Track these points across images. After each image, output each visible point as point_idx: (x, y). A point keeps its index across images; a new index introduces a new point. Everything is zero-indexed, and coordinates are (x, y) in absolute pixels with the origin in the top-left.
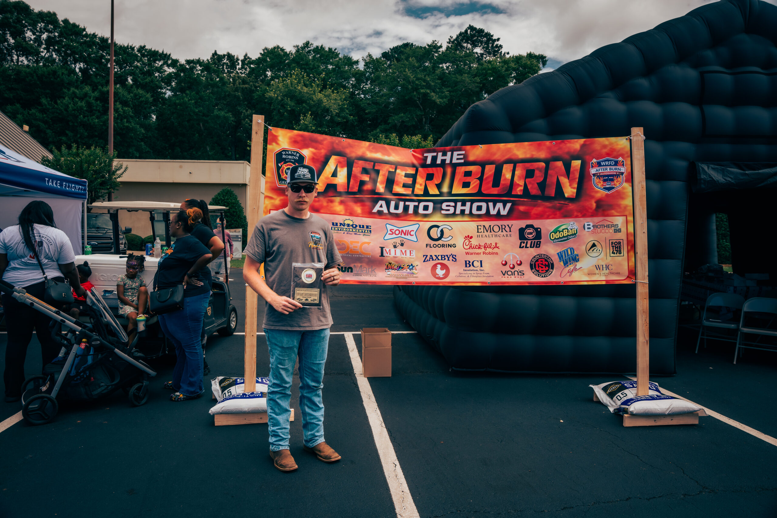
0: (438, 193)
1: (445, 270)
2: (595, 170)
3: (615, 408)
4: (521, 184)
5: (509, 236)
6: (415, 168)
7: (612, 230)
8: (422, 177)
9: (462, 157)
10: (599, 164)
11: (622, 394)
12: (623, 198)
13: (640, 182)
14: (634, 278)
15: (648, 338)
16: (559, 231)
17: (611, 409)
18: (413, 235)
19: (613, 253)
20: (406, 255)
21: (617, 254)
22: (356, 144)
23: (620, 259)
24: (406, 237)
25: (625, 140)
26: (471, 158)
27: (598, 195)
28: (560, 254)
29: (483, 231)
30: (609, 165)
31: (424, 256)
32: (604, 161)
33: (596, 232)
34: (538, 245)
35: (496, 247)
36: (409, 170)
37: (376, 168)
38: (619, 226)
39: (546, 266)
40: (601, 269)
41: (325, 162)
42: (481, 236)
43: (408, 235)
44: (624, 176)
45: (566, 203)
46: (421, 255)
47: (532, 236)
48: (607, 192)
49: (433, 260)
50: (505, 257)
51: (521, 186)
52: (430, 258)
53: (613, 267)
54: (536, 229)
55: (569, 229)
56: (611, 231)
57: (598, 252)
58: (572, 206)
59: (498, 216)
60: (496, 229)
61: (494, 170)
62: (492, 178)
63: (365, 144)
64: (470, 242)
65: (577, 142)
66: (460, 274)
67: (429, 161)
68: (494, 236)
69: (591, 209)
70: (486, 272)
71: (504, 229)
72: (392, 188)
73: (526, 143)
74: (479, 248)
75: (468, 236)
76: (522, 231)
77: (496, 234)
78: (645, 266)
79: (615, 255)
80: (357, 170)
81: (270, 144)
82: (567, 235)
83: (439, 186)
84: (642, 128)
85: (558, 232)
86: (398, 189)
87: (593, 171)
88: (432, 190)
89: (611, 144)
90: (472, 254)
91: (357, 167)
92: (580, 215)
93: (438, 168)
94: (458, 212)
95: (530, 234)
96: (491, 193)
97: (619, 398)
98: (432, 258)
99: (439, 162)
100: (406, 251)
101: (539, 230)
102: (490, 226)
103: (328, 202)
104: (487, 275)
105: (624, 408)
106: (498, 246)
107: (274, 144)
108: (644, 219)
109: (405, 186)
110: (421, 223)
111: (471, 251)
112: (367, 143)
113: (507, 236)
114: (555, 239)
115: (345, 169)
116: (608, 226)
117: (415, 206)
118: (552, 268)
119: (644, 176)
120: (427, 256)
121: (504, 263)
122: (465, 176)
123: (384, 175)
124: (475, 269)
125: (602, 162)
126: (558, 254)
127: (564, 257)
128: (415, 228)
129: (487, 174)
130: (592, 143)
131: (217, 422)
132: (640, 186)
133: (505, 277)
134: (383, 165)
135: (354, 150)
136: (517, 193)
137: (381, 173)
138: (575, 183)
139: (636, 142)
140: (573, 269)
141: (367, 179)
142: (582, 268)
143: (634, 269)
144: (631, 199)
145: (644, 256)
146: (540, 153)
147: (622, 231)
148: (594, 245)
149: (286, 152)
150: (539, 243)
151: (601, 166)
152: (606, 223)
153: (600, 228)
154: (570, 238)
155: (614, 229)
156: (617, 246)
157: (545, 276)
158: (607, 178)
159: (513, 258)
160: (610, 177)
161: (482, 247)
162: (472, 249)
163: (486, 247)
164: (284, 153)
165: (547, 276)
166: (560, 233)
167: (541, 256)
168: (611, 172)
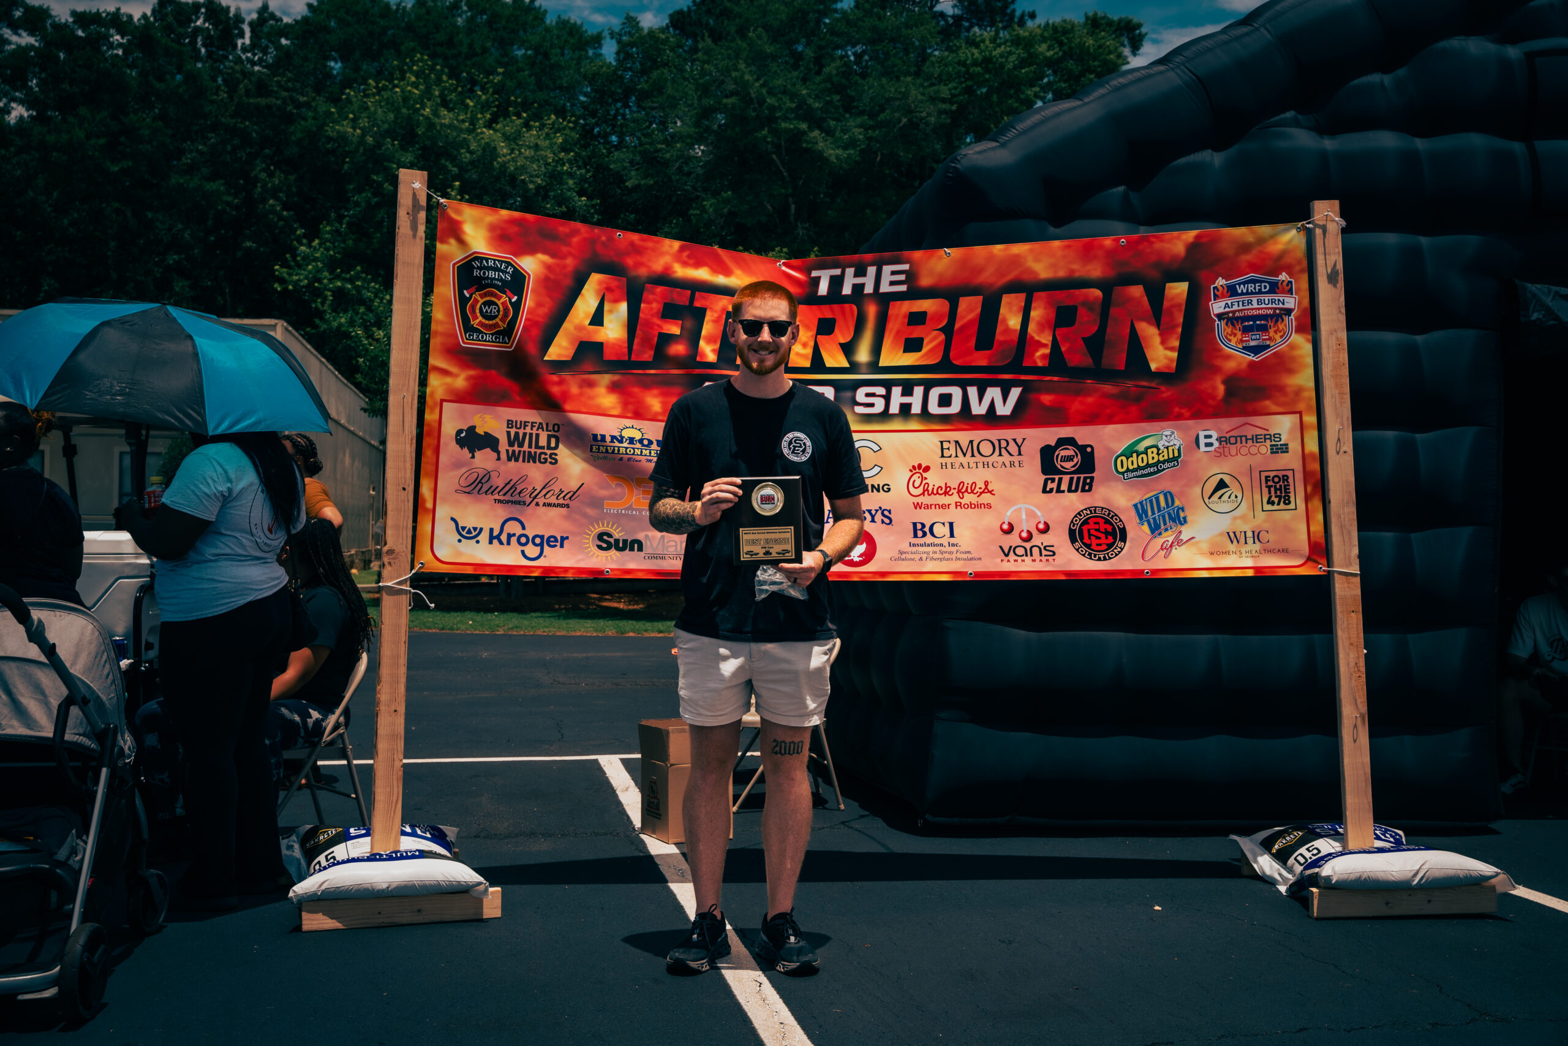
0: (847, 365)
1: (864, 545)
2: (1223, 304)
3: (1291, 882)
4: (1044, 341)
5: (1017, 464)
7: (1265, 448)
9: (902, 277)
10: (1232, 291)
11: (1308, 849)
12: (1291, 371)
13: (1332, 332)
14: (1325, 562)
15: (1364, 709)
16: (1136, 452)
17: (1283, 889)
19: (1270, 502)
21: (1279, 504)
22: (650, 244)
23: (1287, 515)
25: (1294, 232)
26: (925, 281)
27: (1230, 366)
28: (1139, 506)
29: (954, 455)
30: (1256, 293)
32: (1244, 283)
33: (1227, 453)
34: (1087, 487)
35: (987, 490)
37: (697, 304)
38: (1284, 437)
39: (1107, 533)
41: (576, 292)
42: (949, 466)
44: (1292, 317)
45: (1153, 384)
47: (1071, 464)
48: (1252, 357)
50: (1008, 514)
51: (1045, 346)
53: (1271, 537)
54: (1082, 449)
55: (1162, 448)
56: (1263, 450)
57: (1233, 502)
58: (1166, 392)
59: (991, 419)
60: (986, 448)
61: (979, 310)
62: (975, 328)
63: (671, 246)
64: (923, 479)
65: (1178, 238)
66: (901, 553)
67: (823, 289)
68: (980, 465)
69: (1214, 398)
70: (964, 549)
71: (1005, 448)
73: (1056, 243)
74: (946, 493)
75: (920, 466)
76: (1047, 454)
77: (986, 460)
78: (1349, 533)
79: (1275, 507)
80: (651, 309)
81: (443, 242)
82: (1156, 460)
83: (848, 349)
84: (1337, 203)
85: (1135, 455)
87: (1217, 307)
88: (833, 356)
89: (1262, 241)
90: (928, 507)
91: (649, 303)
92: (1187, 414)
93: (847, 306)
94: (894, 409)
95: (1067, 460)
96: (974, 364)
97: (1302, 860)
99: (847, 290)
101: (1089, 450)
102: (971, 442)
103: (581, 387)
104: (965, 556)
105: (1310, 875)
106: (990, 488)
107: (452, 241)
108: (1345, 419)
111: (926, 500)
112: (676, 244)
113: (1012, 464)
114: (1128, 470)
115: (623, 307)
116: (1255, 439)
118: (1124, 539)
119: (1343, 318)
121: (1005, 527)
122: (910, 324)
123: (716, 321)
124: (937, 541)
126: (1135, 506)
127: (1150, 513)
129: (963, 317)
130: (1215, 240)
131: (309, 922)
132: (1333, 342)
133: (1009, 561)
134: (712, 296)
135: (644, 260)
136: (1035, 362)
137: (709, 316)
138: (1175, 336)
139: (1322, 236)
140: (1173, 543)
141: (675, 330)
142: (1193, 540)
143: (1323, 541)
144: (1310, 371)
145: (1346, 510)
146: (1090, 267)
147: (1290, 450)
148: (1222, 485)
149: (481, 263)
150: (1088, 481)
151: (1237, 294)
152: (1250, 432)
153: (1236, 443)
154: (1164, 469)
155: (1271, 445)
156: (1278, 487)
157: (1105, 558)
158: (1251, 323)
159: (1027, 515)
160: (1258, 322)
161: (952, 491)
162: (929, 495)
163: (963, 490)
164: (477, 264)
165: (1110, 558)
166: (1140, 457)
167: (1095, 510)
168: (1262, 309)
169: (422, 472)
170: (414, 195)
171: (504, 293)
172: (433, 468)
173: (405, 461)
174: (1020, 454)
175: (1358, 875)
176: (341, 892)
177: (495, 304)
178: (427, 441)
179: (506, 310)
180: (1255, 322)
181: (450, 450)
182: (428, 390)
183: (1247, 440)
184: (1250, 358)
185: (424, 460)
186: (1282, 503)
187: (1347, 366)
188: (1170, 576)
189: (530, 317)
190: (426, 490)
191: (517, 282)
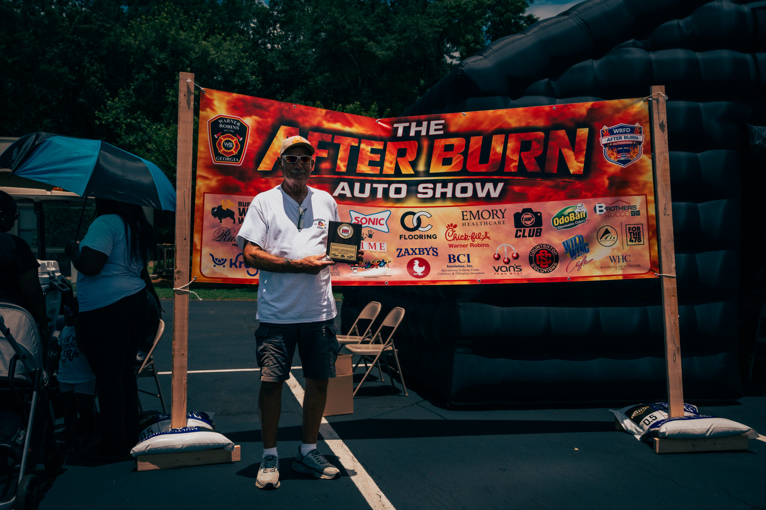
0: (413, 172)
1: (424, 267)
2: (606, 139)
3: (643, 434)
4: (515, 159)
6: (383, 143)
7: (628, 213)
8: (392, 153)
9: (441, 127)
10: (611, 132)
11: (650, 417)
12: (641, 174)
13: (662, 153)
14: (658, 271)
15: (678, 345)
16: (564, 215)
17: (638, 437)
18: (383, 225)
19: (631, 241)
20: (375, 249)
21: (635, 241)
22: (310, 111)
23: (639, 248)
24: (375, 226)
25: (642, 102)
26: (453, 129)
27: (611, 170)
28: (565, 243)
29: (469, 219)
30: (623, 133)
31: (397, 249)
32: (617, 128)
33: (610, 215)
34: (538, 234)
35: (486, 237)
36: (376, 145)
37: (335, 142)
38: (637, 207)
39: (549, 258)
40: (617, 260)
41: (273, 135)
42: (467, 224)
43: (377, 224)
44: (641, 146)
45: (572, 180)
46: (393, 249)
47: (530, 222)
48: (622, 166)
49: (409, 254)
50: (498, 249)
51: (515, 161)
52: (405, 253)
53: (631, 259)
54: (535, 214)
55: (577, 213)
56: (627, 214)
57: (612, 241)
58: (579, 184)
59: (488, 199)
60: (486, 215)
61: (481, 143)
62: (479, 153)
63: (321, 112)
64: (454, 231)
65: (583, 106)
66: (443, 271)
67: (400, 133)
68: (483, 224)
69: (603, 187)
70: (474, 268)
71: (496, 214)
72: (356, 166)
73: (520, 109)
74: (465, 239)
75: (452, 225)
76: (517, 217)
77: (485, 221)
78: (671, 256)
79: (634, 243)
81: (203, 110)
82: (574, 219)
83: (414, 164)
84: (663, 87)
85: (563, 217)
86: (364, 168)
87: (604, 141)
88: (405, 168)
89: (626, 107)
90: (456, 246)
92: (590, 195)
93: (412, 142)
94: (438, 195)
95: (528, 220)
96: (479, 171)
97: (648, 423)
98: (408, 252)
99: (412, 133)
100: (375, 244)
101: (539, 214)
102: (478, 211)
104: (476, 272)
105: (653, 431)
106: (488, 236)
107: (208, 110)
108: (668, 197)
109: (372, 163)
110: (393, 210)
111: (455, 242)
112: (324, 111)
113: (499, 223)
114: (559, 225)
116: (624, 208)
117: (384, 189)
118: (557, 262)
119: (667, 146)
120: (401, 250)
121: (496, 256)
122: (445, 150)
123: (345, 150)
124: (461, 264)
125: (615, 129)
126: (564, 243)
127: (571, 247)
128: (385, 215)
129: (473, 147)
130: (602, 107)
131: (141, 466)
132: (662, 158)
133: (498, 274)
134: (343, 137)
135: (308, 119)
136: (511, 170)
137: (342, 148)
138: (582, 156)
139: (656, 104)
140: (582, 262)
141: (325, 155)
142: (593, 261)
143: (657, 260)
144: (651, 174)
145: (669, 244)
146: (538, 121)
147: (641, 214)
148: (607, 232)
149: (223, 121)
150: (539, 231)
151: (614, 134)
152: (621, 204)
153: (614, 210)
154: (578, 224)
155: (631, 212)
156: (635, 233)
157: (547, 271)
158: (621, 148)
159: (507, 250)
160: (625, 148)
161: (469, 238)
162: (457, 240)
163: (474, 237)
164: (221, 121)
165: (550, 272)
166: (566, 218)
167: (543, 246)
168: (627, 141)
169: (195, 230)
170: (188, 86)
171: (236, 136)
172: (201, 228)
173: (185, 225)
174: (503, 217)
175: (679, 431)
176: (158, 450)
177: (231, 142)
178: (197, 214)
179: (237, 145)
180: (623, 148)
181: (209, 219)
182: (197, 188)
183: (619, 208)
184: (621, 166)
185: (195, 224)
186: (637, 241)
187: (669, 170)
188: (581, 280)
189: (249, 148)
190: (196, 240)
191: (242, 131)
